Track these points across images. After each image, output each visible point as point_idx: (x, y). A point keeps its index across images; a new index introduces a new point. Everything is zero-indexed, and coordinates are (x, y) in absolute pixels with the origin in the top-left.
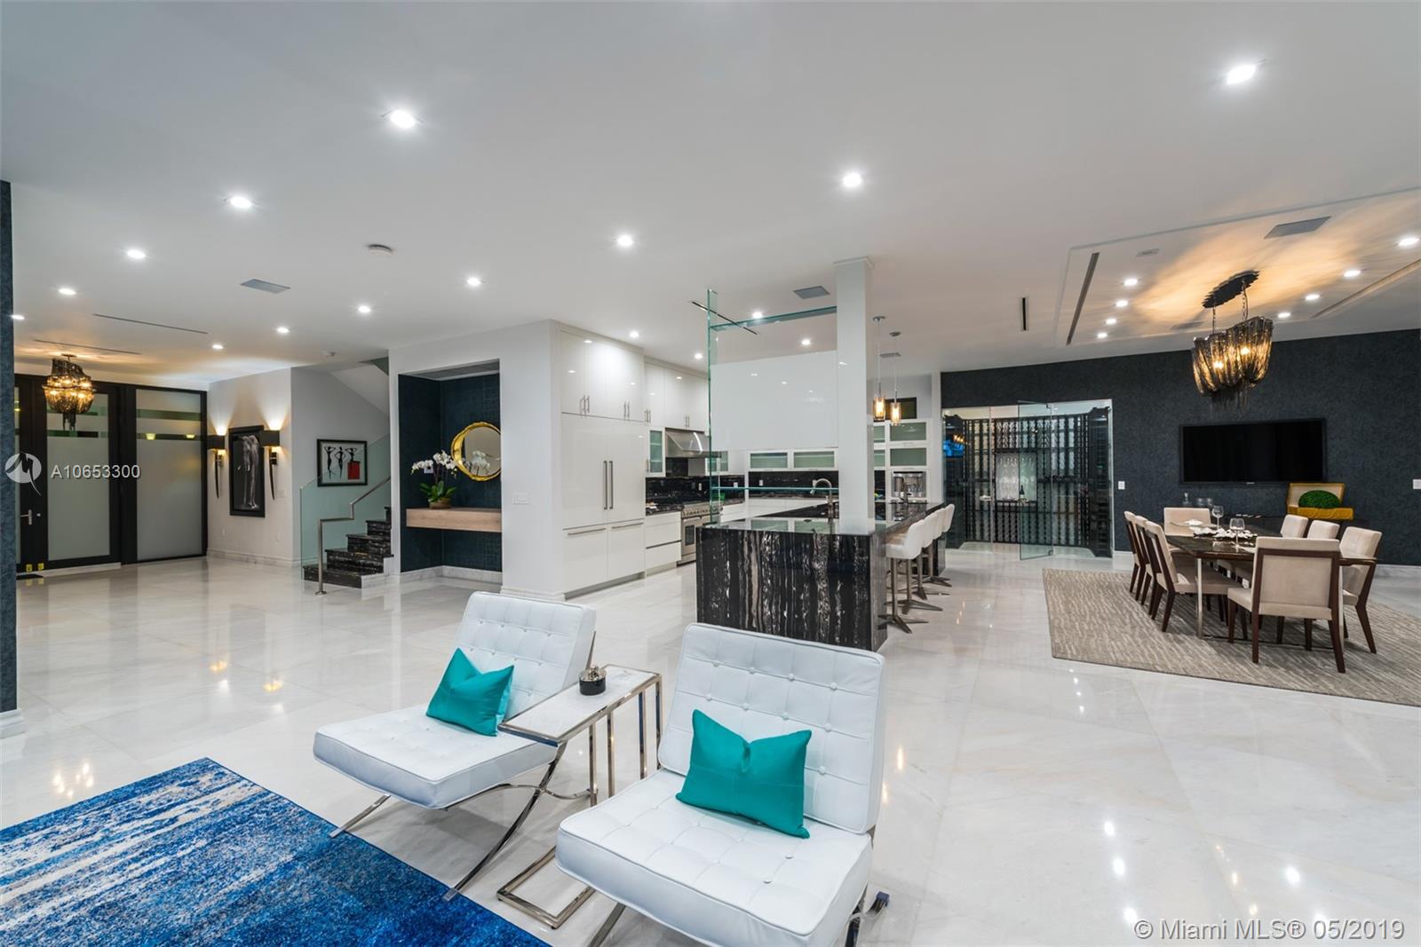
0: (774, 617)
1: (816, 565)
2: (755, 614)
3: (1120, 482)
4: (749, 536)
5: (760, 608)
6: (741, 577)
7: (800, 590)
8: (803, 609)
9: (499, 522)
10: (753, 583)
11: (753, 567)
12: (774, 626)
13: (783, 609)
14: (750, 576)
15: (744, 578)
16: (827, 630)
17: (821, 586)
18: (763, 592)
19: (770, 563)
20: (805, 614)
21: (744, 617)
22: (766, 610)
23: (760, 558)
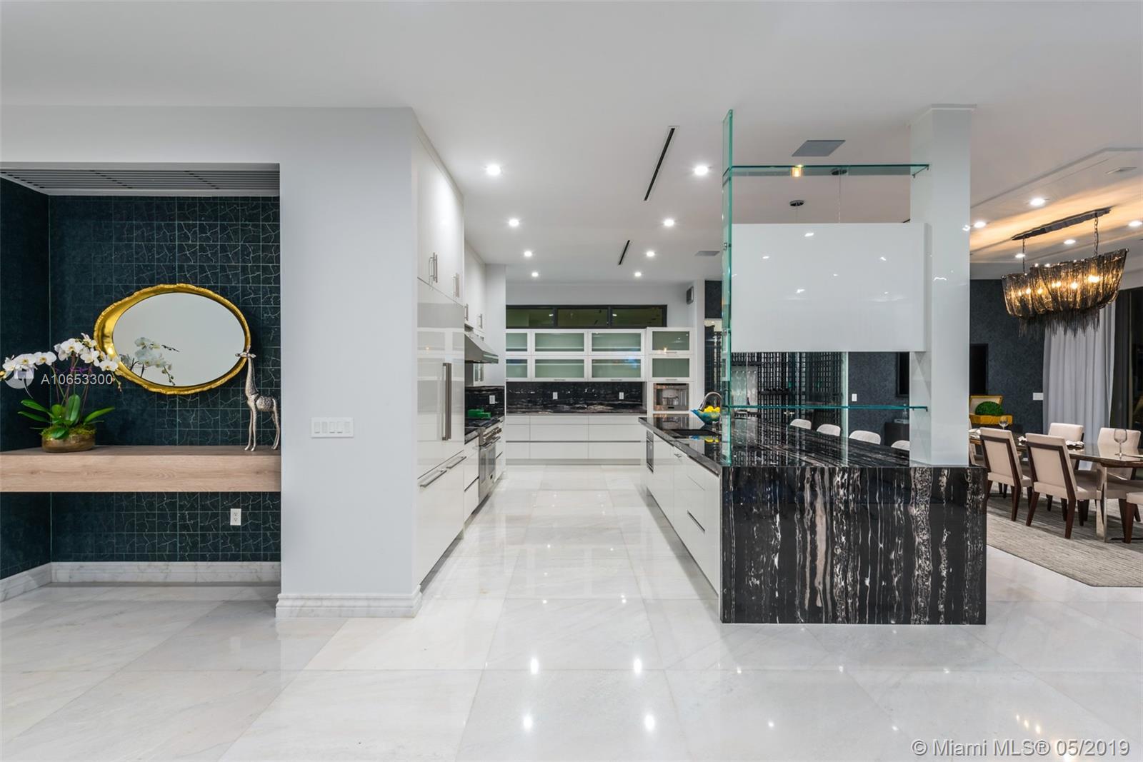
0: (850, 589)
1: (914, 511)
2: (821, 587)
3: (853, 395)
4: (813, 476)
5: (828, 578)
6: (798, 536)
7: (890, 546)
8: (894, 572)
9: (277, 473)
10: (818, 543)
11: (818, 519)
12: (850, 601)
13: (864, 575)
14: (814, 532)
15: (804, 537)
16: (927, 597)
17: (921, 538)
18: (833, 554)
19: (846, 513)
20: (896, 579)
21: (803, 593)
22: (839, 580)
23: (830, 506)
